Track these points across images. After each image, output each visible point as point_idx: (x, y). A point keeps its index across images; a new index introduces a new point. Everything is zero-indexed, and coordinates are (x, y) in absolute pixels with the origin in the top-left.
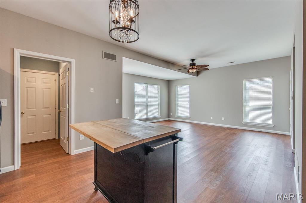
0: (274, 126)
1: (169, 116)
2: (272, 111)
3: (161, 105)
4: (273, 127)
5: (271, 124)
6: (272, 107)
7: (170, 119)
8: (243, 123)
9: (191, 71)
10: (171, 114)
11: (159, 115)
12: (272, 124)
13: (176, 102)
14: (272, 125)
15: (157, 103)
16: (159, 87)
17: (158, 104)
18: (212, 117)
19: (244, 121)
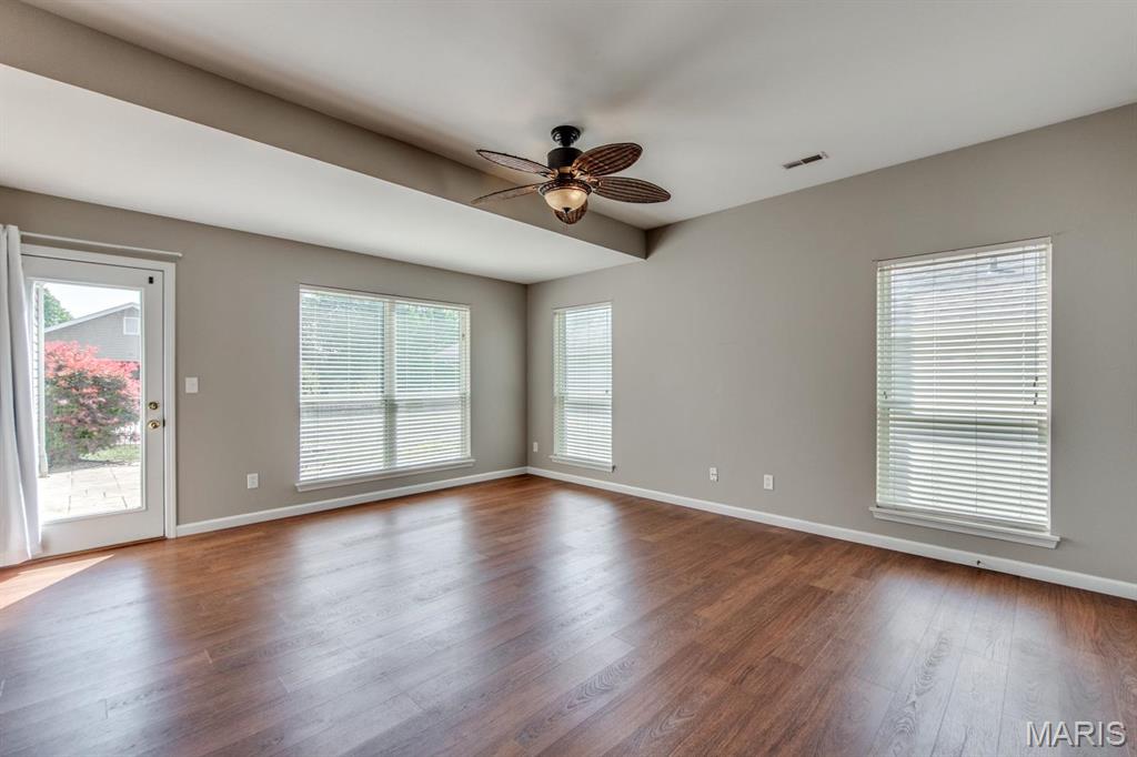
0: (1059, 543)
1: (525, 457)
2: (1047, 446)
3: (476, 403)
4: (1053, 546)
5: (1040, 529)
6: (1047, 426)
7: (531, 470)
8: (871, 509)
9: (554, 200)
10: (535, 445)
11: (469, 453)
12: (1048, 526)
13: (556, 390)
14: (1047, 535)
15: (455, 394)
16: (468, 313)
17: (463, 398)
18: (713, 471)
19: (878, 501)
